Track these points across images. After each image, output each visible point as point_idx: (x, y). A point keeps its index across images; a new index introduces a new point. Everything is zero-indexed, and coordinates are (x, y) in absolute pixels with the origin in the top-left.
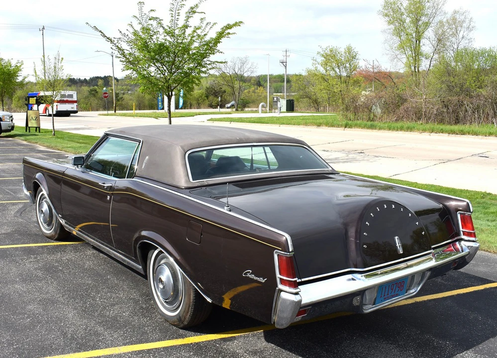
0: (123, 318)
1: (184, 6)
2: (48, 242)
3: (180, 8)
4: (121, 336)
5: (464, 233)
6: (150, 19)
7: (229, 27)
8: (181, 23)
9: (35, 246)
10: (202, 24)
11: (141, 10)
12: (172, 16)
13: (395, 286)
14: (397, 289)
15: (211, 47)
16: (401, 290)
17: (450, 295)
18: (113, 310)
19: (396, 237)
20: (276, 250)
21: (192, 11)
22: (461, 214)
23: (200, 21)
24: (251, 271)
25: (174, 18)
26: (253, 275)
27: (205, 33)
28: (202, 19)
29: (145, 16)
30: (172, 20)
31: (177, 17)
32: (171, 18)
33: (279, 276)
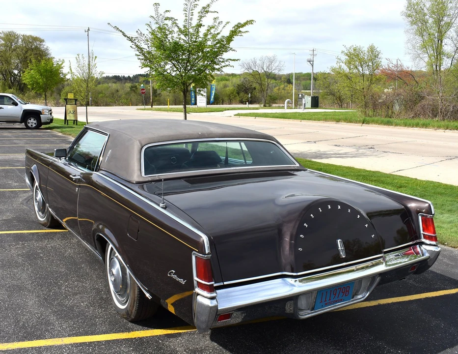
0: (79, 309)
1: (197, 6)
3: (194, 8)
4: (70, 326)
5: (425, 237)
6: (166, 19)
7: (239, 26)
8: (194, 22)
9: (27, 233)
10: (215, 23)
11: (157, 10)
12: (186, 16)
13: (338, 291)
14: (341, 294)
15: (224, 45)
16: (346, 295)
17: (418, 298)
18: (73, 300)
19: (339, 241)
20: (194, 252)
21: (205, 10)
22: (422, 216)
23: (213, 21)
24: (174, 272)
25: (188, 18)
26: (176, 276)
27: (218, 32)
28: (215, 18)
29: (161, 17)
30: (186, 20)
31: (191, 17)
32: (185, 18)
33: (196, 278)
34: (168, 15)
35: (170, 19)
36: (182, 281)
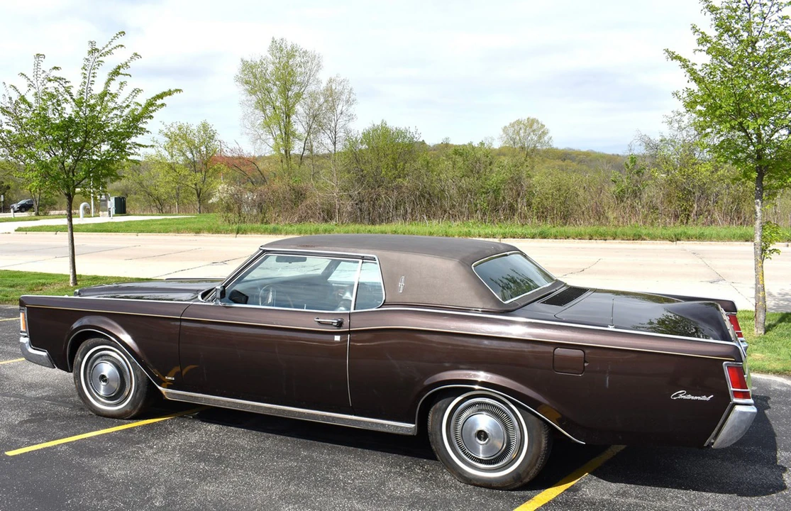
1: (103, 63)
3: (97, 66)
6: (50, 81)
10: (120, 91)
11: (37, 65)
12: (85, 77)
15: (134, 124)
20: (725, 363)
21: (116, 72)
23: (119, 86)
25: (86, 81)
26: (690, 395)
27: (127, 103)
28: (122, 83)
29: (42, 76)
30: (85, 83)
31: (92, 79)
32: (82, 80)
33: (732, 389)
34: (55, 74)
35: (57, 79)
36: (704, 398)
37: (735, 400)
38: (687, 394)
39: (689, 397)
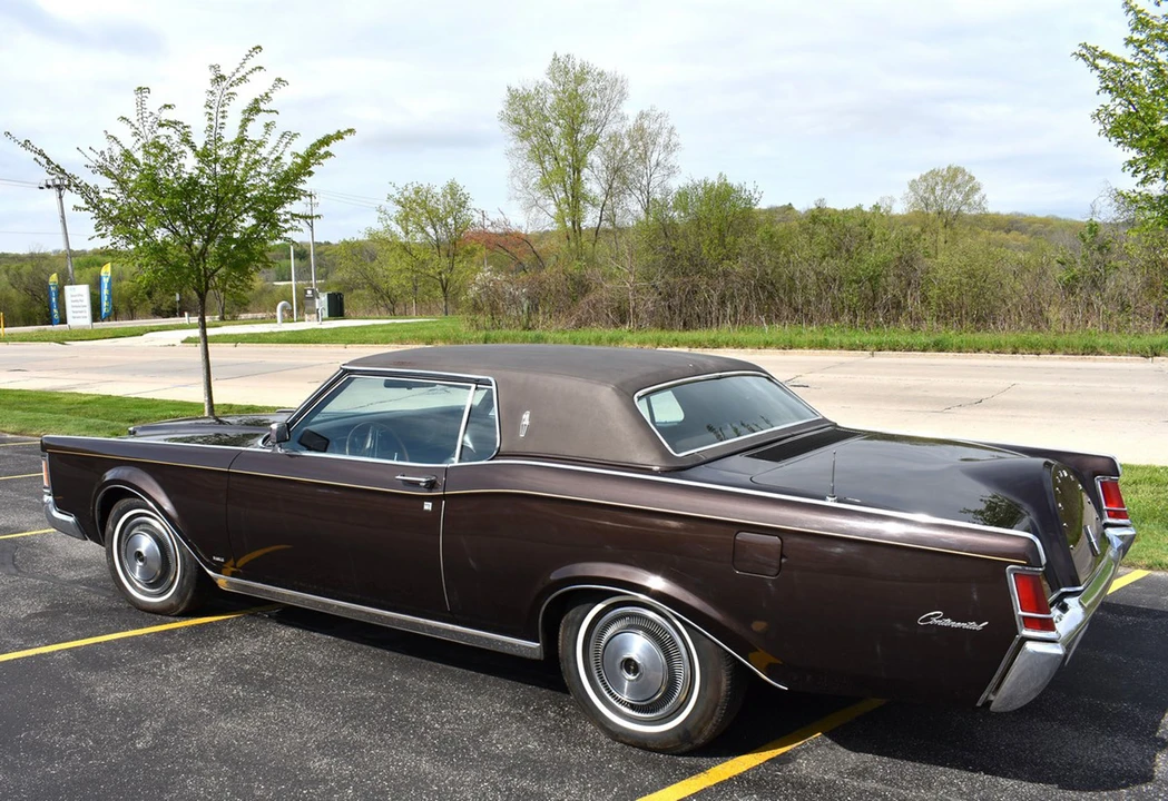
1: (235, 97)
2: (165, 623)
3: (226, 102)
5: (1109, 514)
6: (161, 125)
7: (326, 141)
8: (230, 134)
10: (267, 136)
11: (141, 104)
12: (210, 119)
15: (288, 184)
20: (1010, 567)
21: (254, 109)
23: (263, 130)
24: (941, 613)
25: (213, 123)
26: (949, 620)
27: (278, 154)
28: (268, 125)
29: (150, 119)
30: (211, 127)
31: (220, 121)
32: (207, 123)
33: (1020, 613)
34: (167, 115)
35: (173, 124)
36: (972, 625)
37: (1026, 633)
38: (945, 617)
39: (948, 622)
